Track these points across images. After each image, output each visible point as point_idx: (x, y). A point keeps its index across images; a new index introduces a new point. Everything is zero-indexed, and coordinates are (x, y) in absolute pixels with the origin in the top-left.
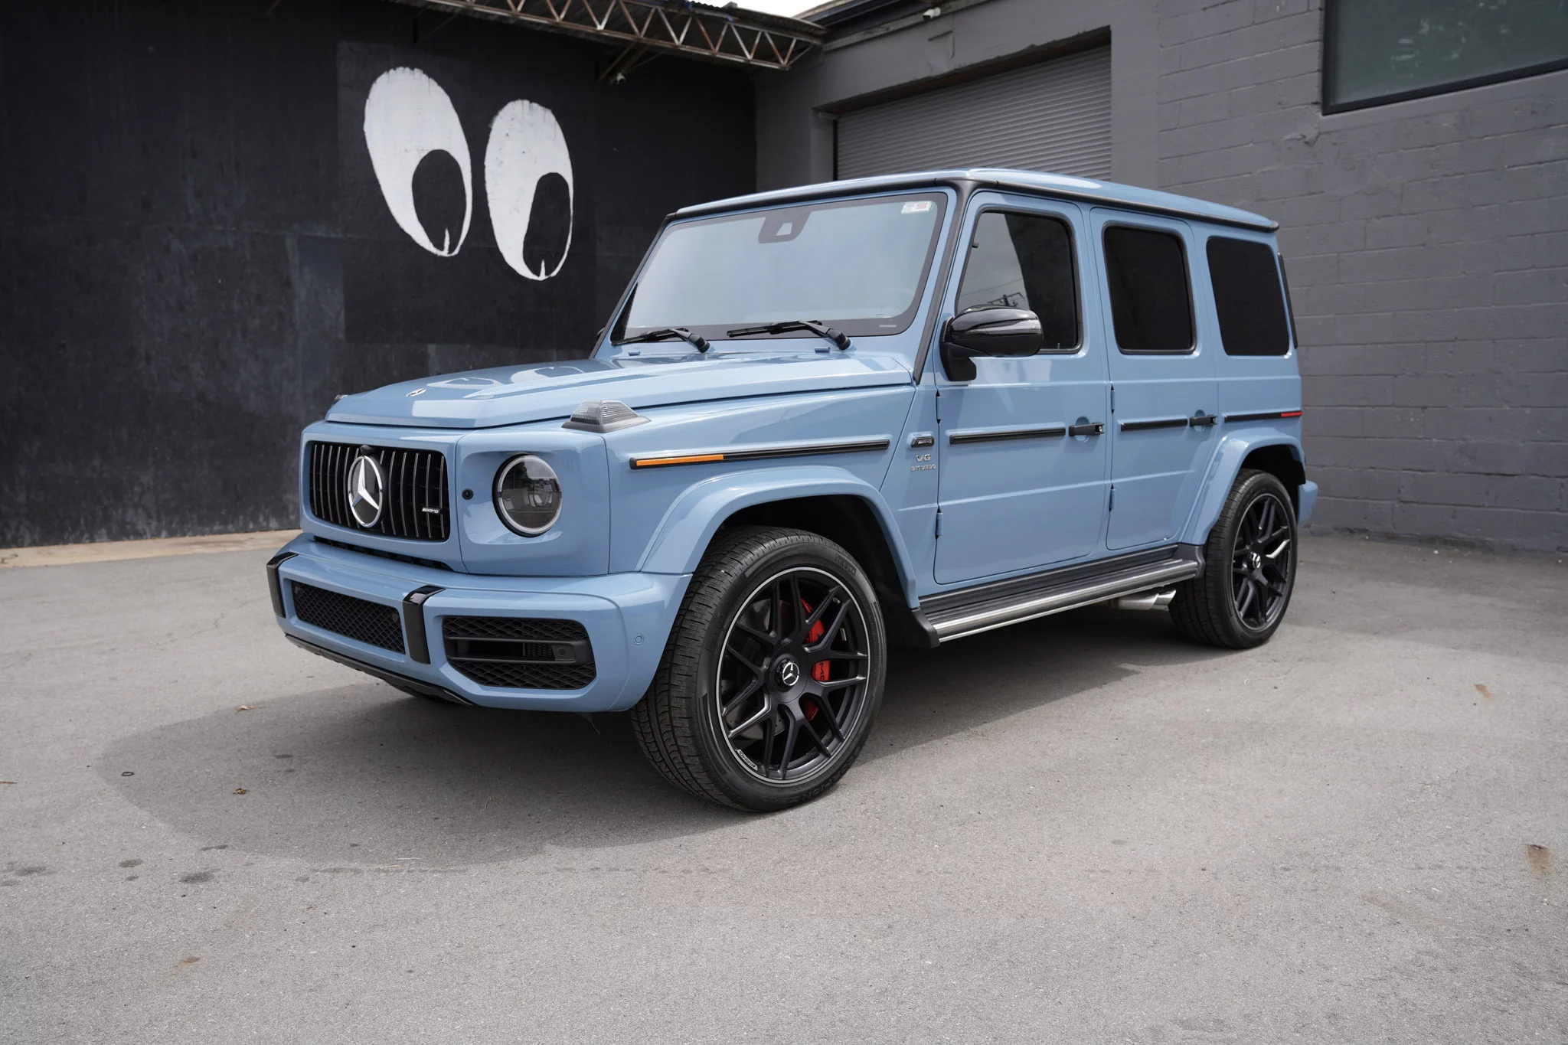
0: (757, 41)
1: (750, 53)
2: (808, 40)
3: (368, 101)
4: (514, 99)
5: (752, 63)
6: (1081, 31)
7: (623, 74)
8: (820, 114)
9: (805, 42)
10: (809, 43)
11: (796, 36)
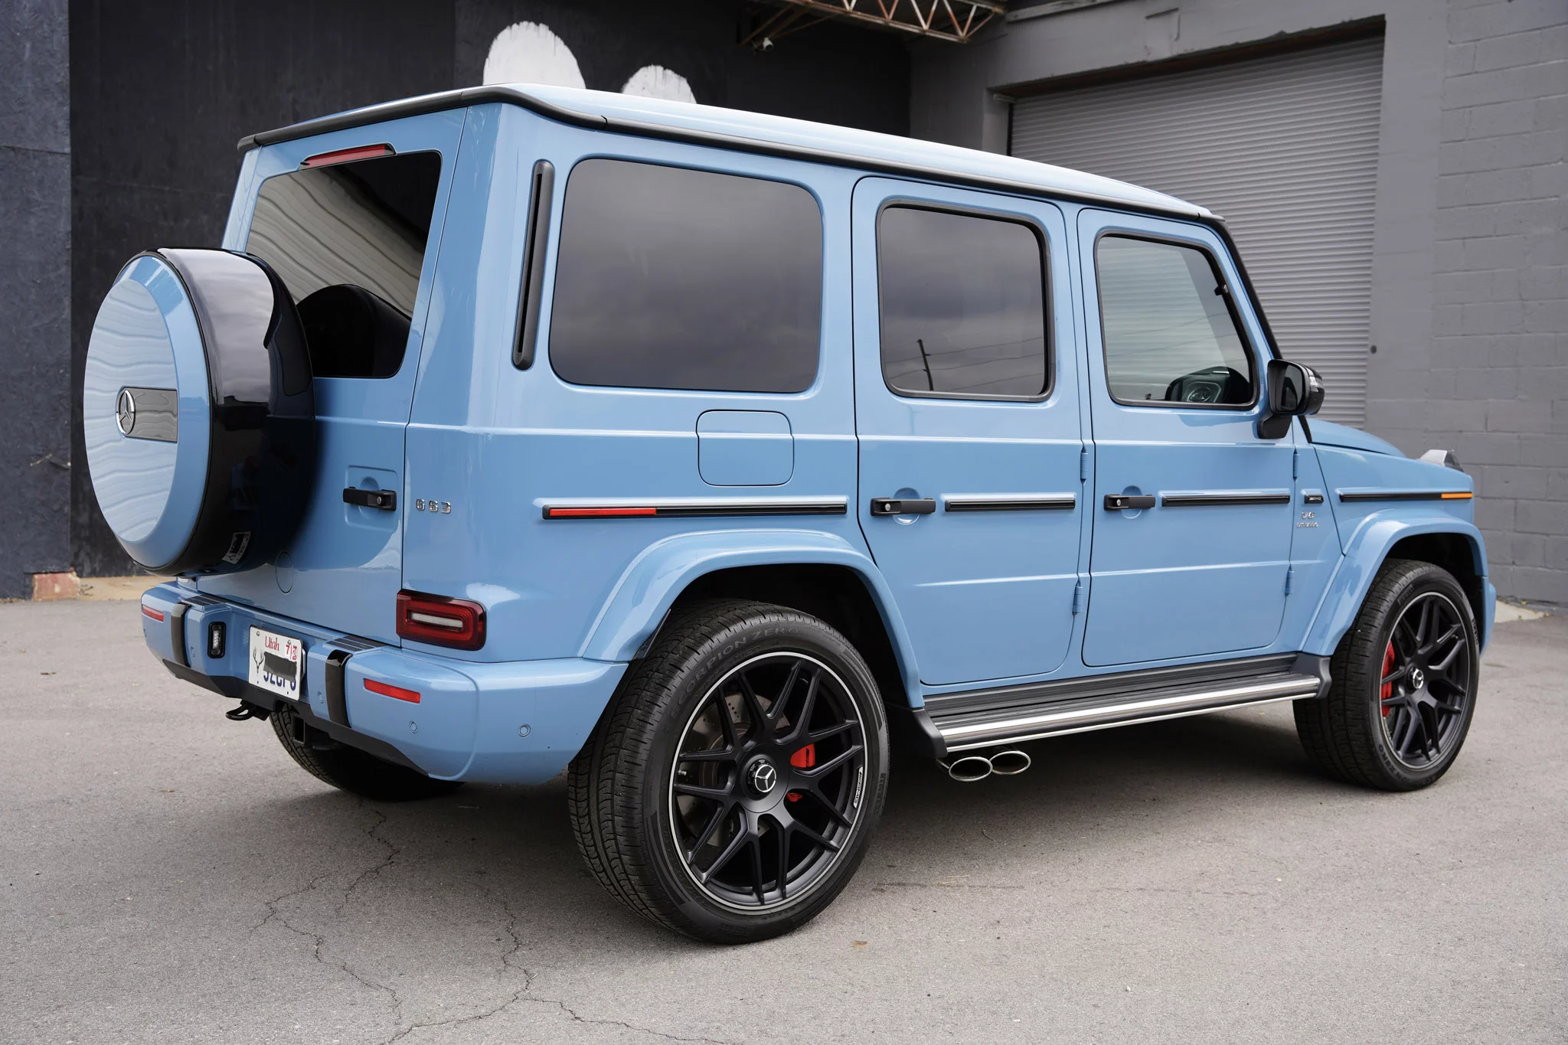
0: (934, 8)
1: (926, 22)
2: (989, 7)
3: (487, 60)
4: (647, 64)
5: (927, 34)
6: (1347, 19)
7: (770, 39)
8: (995, 95)
9: (986, 9)
10: (990, 11)
11: (977, 2)
